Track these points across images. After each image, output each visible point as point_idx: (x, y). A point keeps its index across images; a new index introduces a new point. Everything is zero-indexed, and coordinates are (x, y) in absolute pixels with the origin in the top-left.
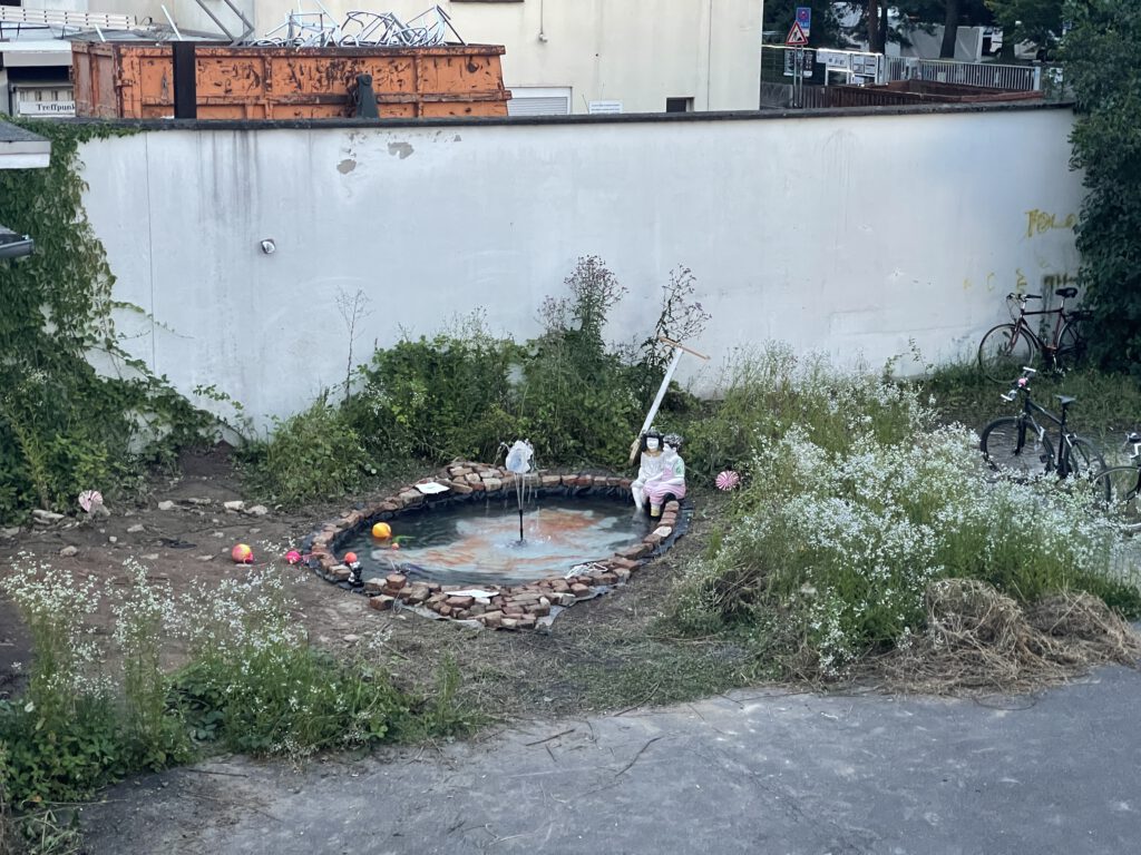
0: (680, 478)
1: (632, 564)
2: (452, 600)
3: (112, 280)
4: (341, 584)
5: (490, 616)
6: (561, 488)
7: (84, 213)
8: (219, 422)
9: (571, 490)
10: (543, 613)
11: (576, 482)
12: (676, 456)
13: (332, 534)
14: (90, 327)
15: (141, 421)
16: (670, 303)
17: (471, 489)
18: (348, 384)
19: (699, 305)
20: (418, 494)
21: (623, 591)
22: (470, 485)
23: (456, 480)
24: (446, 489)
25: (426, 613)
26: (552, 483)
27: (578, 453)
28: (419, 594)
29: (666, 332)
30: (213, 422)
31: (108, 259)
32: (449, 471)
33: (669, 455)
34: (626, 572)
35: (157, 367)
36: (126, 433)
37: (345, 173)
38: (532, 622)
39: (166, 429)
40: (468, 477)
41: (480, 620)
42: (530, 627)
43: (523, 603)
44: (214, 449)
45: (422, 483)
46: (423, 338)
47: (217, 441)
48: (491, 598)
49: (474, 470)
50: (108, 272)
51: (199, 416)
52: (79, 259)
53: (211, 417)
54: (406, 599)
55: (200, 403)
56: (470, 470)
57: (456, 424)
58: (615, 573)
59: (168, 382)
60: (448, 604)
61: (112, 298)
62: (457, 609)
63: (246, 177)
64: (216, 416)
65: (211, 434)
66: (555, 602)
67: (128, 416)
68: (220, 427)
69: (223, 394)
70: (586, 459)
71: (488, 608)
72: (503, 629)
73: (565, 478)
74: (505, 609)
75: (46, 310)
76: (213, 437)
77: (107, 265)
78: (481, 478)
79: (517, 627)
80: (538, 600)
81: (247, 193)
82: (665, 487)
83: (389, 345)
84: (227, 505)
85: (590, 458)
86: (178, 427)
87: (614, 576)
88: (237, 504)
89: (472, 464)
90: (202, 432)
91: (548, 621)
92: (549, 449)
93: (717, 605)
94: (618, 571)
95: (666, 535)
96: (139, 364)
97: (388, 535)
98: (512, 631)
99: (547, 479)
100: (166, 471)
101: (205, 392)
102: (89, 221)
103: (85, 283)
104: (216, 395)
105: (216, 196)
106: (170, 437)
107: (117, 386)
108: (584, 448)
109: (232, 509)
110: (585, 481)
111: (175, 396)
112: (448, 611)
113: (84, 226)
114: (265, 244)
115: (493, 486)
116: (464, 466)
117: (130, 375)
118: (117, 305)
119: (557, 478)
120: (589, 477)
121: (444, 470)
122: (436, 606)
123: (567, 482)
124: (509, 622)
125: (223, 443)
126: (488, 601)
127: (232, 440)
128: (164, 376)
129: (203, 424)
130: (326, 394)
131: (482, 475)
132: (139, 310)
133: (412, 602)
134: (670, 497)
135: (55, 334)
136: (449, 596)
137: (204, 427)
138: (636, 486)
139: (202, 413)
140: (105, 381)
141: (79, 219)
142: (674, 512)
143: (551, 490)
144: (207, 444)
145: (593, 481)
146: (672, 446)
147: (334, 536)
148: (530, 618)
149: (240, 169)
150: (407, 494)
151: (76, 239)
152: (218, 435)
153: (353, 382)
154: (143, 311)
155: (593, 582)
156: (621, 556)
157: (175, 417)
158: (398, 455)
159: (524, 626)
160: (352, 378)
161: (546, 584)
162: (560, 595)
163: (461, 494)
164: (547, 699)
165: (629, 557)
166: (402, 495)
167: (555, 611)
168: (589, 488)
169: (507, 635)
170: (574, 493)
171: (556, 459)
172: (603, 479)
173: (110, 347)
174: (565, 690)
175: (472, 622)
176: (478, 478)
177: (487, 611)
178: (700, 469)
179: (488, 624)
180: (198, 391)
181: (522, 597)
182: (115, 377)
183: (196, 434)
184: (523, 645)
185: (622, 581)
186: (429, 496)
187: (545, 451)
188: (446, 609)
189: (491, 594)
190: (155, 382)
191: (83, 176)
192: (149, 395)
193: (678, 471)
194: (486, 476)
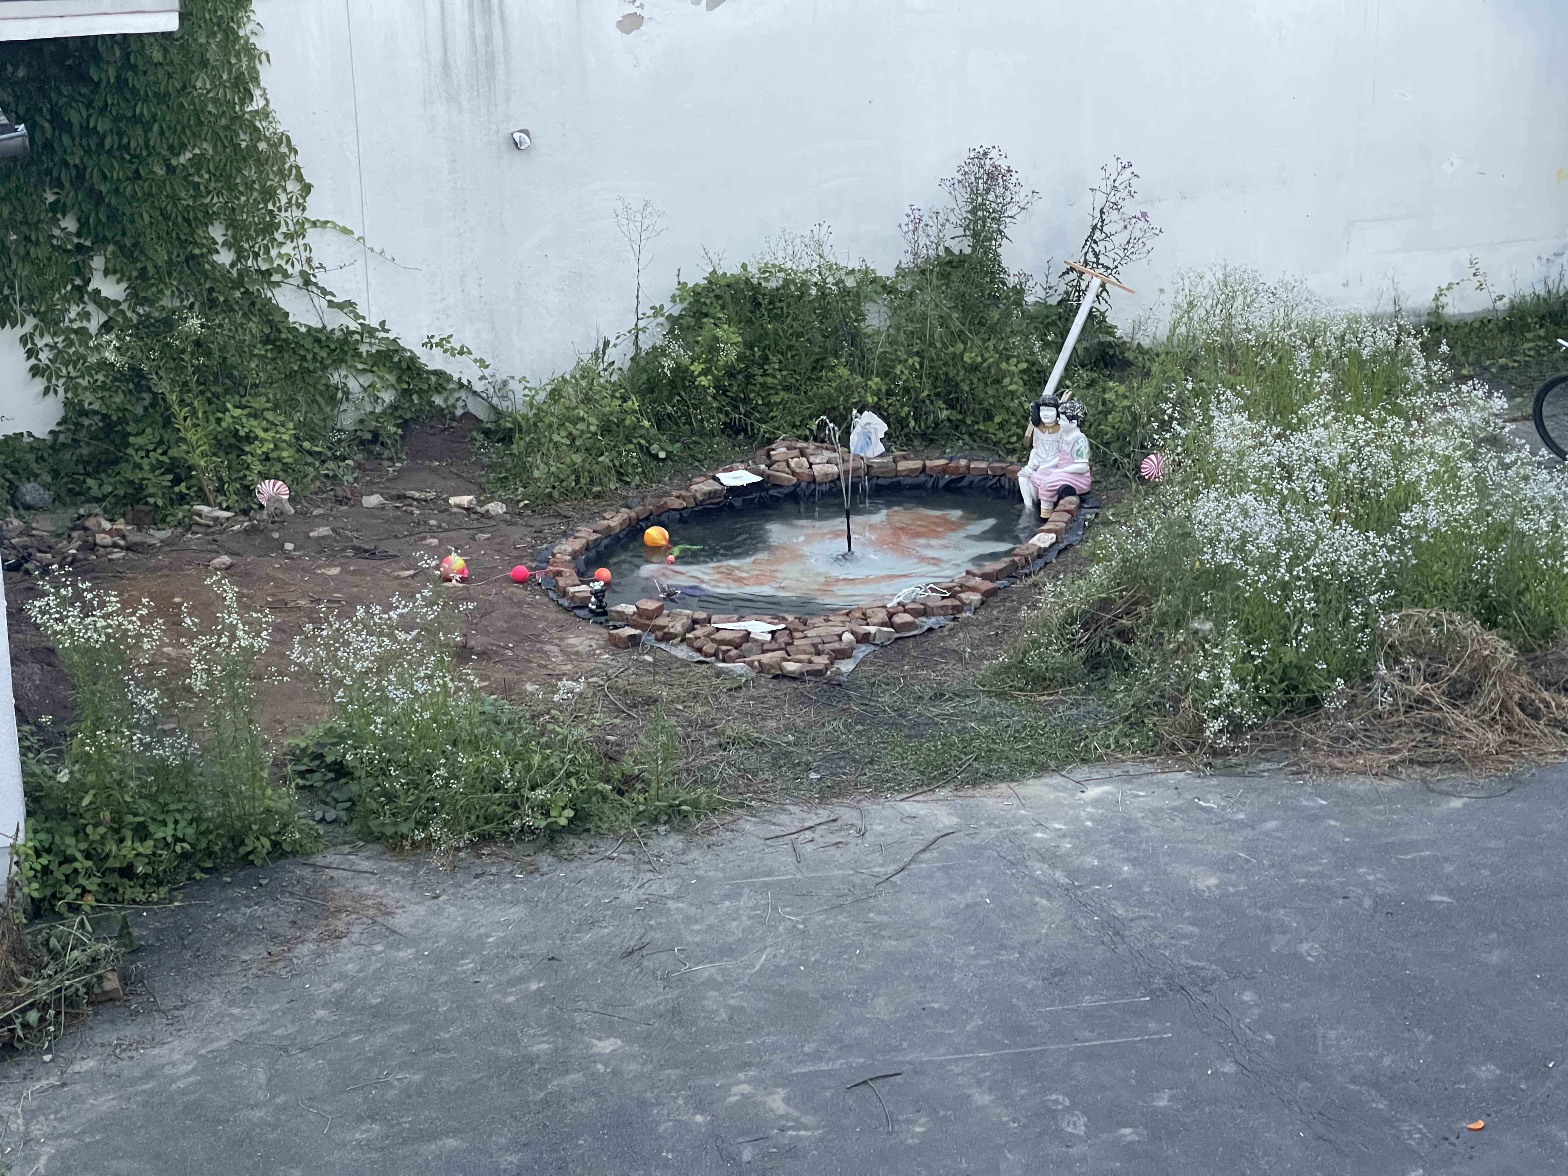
0: (1082, 464)
1: (988, 585)
2: (718, 636)
3: (307, 189)
4: (577, 612)
5: (766, 658)
6: (923, 478)
7: (264, 95)
8: (461, 386)
9: (937, 480)
10: (843, 654)
11: (944, 470)
12: (1077, 433)
13: (584, 541)
14: (280, 255)
15: (353, 385)
16: (1102, 212)
17: (795, 480)
18: (637, 331)
19: (1144, 215)
20: (717, 486)
21: (967, 623)
22: (794, 473)
23: (775, 466)
24: (758, 479)
25: (682, 652)
26: (912, 470)
27: (957, 428)
28: (678, 627)
29: (1096, 255)
30: (451, 386)
31: (300, 160)
32: (769, 456)
33: (1068, 432)
34: (976, 597)
35: (375, 310)
36: (332, 400)
37: (628, 33)
38: (821, 667)
39: (388, 397)
40: (793, 463)
41: (751, 664)
42: (818, 673)
43: (818, 640)
44: (454, 424)
45: (725, 471)
46: (744, 266)
47: (459, 412)
48: (773, 633)
49: (803, 454)
50: (300, 178)
51: (433, 378)
52: (261, 161)
53: (449, 379)
54: (659, 634)
55: (432, 360)
56: (796, 452)
57: (787, 389)
58: (960, 600)
59: (387, 331)
60: (713, 641)
61: (307, 214)
62: (724, 648)
63: (488, 39)
64: (456, 377)
65: (450, 403)
66: (865, 639)
67: (335, 378)
68: (463, 394)
69: (462, 347)
70: (966, 437)
71: (765, 647)
72: (782, 676)
73: (929, 463)
74: (789, 648)
75: (217, 232)
76: (454, 406)
77: (298, 168)
78: (811, 464)
79: (802, 674)
80: (840, 636)
81: (490, 64)
82: (1060, 477)
83: (696, 277)
84: (453, 500)
85: (970, 435)
86: (406, 393)
87: (958, 603)
88: (465, 500)
89: (801, 444)
90: (438, 400)
91: (846, 666)
92: (912, 423)
93: (1082, 645)
94: (963, 596)
95: (1047, 545)
96: (348, 306)
97: (664, 543)
98: (794, 679)
99: (903, 465)
100: (387, 454)
101: (437, 345)
102: (272, 106)
103: (269, 194)
104: (453, 349)
105: (446, 67)
106: (394, 407)
107: (318, 336)
108: (963, 422)
109: (458, 506)
110: (957, 468)
111: (400, 350)
112: (712, 651)
113: (264, 114)
114: (516, 136)
115: (826, 475)
116: (788, 449)
117: (337, 321)
118: (314, 224)
119: (918, 464)
120: (963, 462)
121: (762, 452)
122: (697, 644)
123: (932, 468)
124: (791, 667)
125: (467, 415)
126: (769, 637)
127: (479, 410)
128: (383, 323)
129: (439, 389)
130: (606, 344)
131: (812, 459)
132: (347, 231)
133: (667, 637)
134: (1066, 491)
135: (233, 265)
136: (718, 629)
137: (439, 393)
138: (1023, 476)
139: (436, 373)
140: (303, 330)
141: (258, 103)
142: (1068, 512)
143: (909, 481)
144: (445, 416)
145: (968, 467)
146: (1071, 418)
147: (588, 544)
148: (821, 661)
149: (479, 30)
150: (702, 487)
151: (256, 134)
152: (460, 404)
153: (644, 330)
154: (351, 232)
155: (925, 612)
156: (974, 575)
157: (399, 380)
158: (702, 433)
159: (809, 673)
160: (641, 324)
161: (858, 614)
162: (872, 629)
163: (781, 486)
164: (813, 776)
165: (985, 576)
166: (694, 487)
167: (862, 651)
168: (962, 479)
169: (787, 686)
170: (942, 483)
171: (923, 436)
172: (984, 465)
173: (307, 283)
174: (842, 764)
175: (739, 667)
176: (807, 465)
177: (764, 652)
178: (1120, 450)
179: (762, 668)
180: (428, 344)
181: (818, 630)
182: (316, 324)
183: (431, 403)
184: (803, 699)
185: (969, 610)
186: (732, 489)
187: (908, 426)
188: (710, 647)
189: (774, 628)
190: (371, 331)
191: (260, 43)
192: (363, 349)
193: (1079, 454)
194: (818, 461)
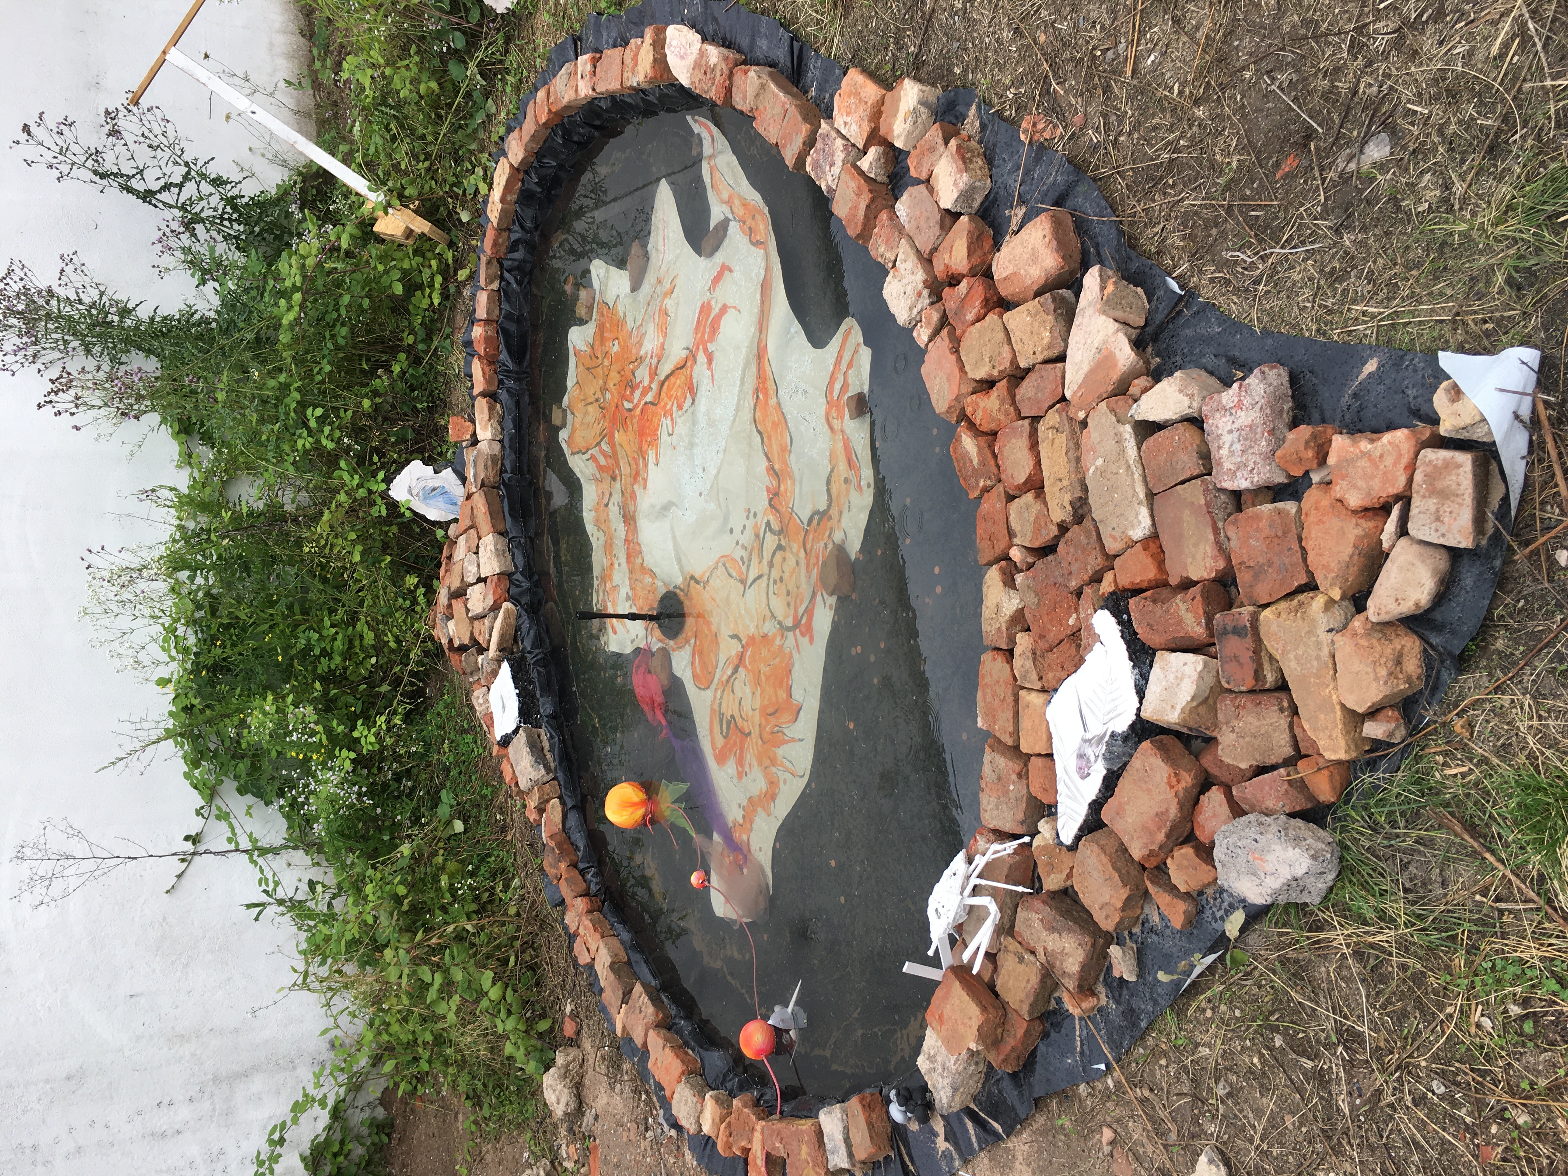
11: (491, 360)
17: (507, 605)
18: (258, 851)
20: (521, 741)
22: (495, 607)
23: (481, 640)
24: (505, 668)
26: (493, 415)
32: (463, 648)
40: (477, 610)
45: (491, 725)
47: (380, 1115)
49: (460, 594)
56: (457, 605)
65: (364, 1132)
73: (479, 387)
76: (370, 1125)
78: (480, 580)
89: (443, 597)
95: (698, 33)
99: (485, 428)
110: (487, 339)
115: (498, 553)
116: (450, 617)
119: (481, 405)
120: (477, 332)
123: (488, 382)
131: (471, 579)
145: (487, 322)
147: (665, 1032)
150: (522, 767)
152: (367, 1115)
153: (254, 840)
160: (245, 844)
163: (518, 629)
166: (523, 780)
168: (505, 332)
170: (514, 365)
172: (482, 298)
176: (479, 587)
186: (526, 713)
194: (474, 569)
